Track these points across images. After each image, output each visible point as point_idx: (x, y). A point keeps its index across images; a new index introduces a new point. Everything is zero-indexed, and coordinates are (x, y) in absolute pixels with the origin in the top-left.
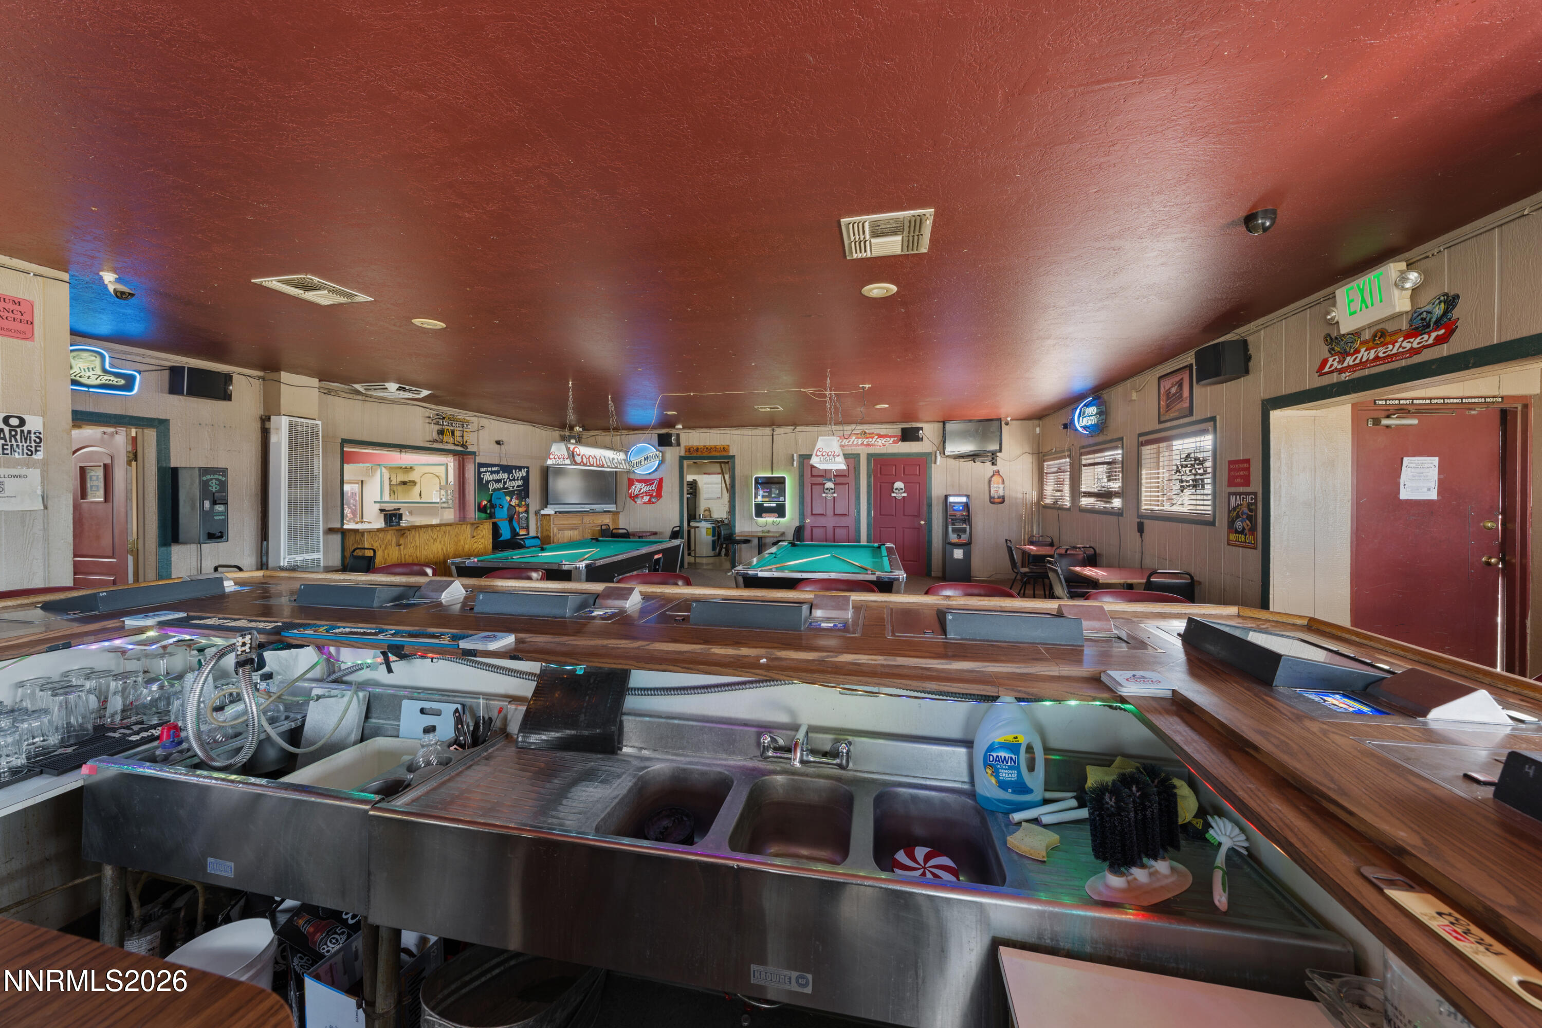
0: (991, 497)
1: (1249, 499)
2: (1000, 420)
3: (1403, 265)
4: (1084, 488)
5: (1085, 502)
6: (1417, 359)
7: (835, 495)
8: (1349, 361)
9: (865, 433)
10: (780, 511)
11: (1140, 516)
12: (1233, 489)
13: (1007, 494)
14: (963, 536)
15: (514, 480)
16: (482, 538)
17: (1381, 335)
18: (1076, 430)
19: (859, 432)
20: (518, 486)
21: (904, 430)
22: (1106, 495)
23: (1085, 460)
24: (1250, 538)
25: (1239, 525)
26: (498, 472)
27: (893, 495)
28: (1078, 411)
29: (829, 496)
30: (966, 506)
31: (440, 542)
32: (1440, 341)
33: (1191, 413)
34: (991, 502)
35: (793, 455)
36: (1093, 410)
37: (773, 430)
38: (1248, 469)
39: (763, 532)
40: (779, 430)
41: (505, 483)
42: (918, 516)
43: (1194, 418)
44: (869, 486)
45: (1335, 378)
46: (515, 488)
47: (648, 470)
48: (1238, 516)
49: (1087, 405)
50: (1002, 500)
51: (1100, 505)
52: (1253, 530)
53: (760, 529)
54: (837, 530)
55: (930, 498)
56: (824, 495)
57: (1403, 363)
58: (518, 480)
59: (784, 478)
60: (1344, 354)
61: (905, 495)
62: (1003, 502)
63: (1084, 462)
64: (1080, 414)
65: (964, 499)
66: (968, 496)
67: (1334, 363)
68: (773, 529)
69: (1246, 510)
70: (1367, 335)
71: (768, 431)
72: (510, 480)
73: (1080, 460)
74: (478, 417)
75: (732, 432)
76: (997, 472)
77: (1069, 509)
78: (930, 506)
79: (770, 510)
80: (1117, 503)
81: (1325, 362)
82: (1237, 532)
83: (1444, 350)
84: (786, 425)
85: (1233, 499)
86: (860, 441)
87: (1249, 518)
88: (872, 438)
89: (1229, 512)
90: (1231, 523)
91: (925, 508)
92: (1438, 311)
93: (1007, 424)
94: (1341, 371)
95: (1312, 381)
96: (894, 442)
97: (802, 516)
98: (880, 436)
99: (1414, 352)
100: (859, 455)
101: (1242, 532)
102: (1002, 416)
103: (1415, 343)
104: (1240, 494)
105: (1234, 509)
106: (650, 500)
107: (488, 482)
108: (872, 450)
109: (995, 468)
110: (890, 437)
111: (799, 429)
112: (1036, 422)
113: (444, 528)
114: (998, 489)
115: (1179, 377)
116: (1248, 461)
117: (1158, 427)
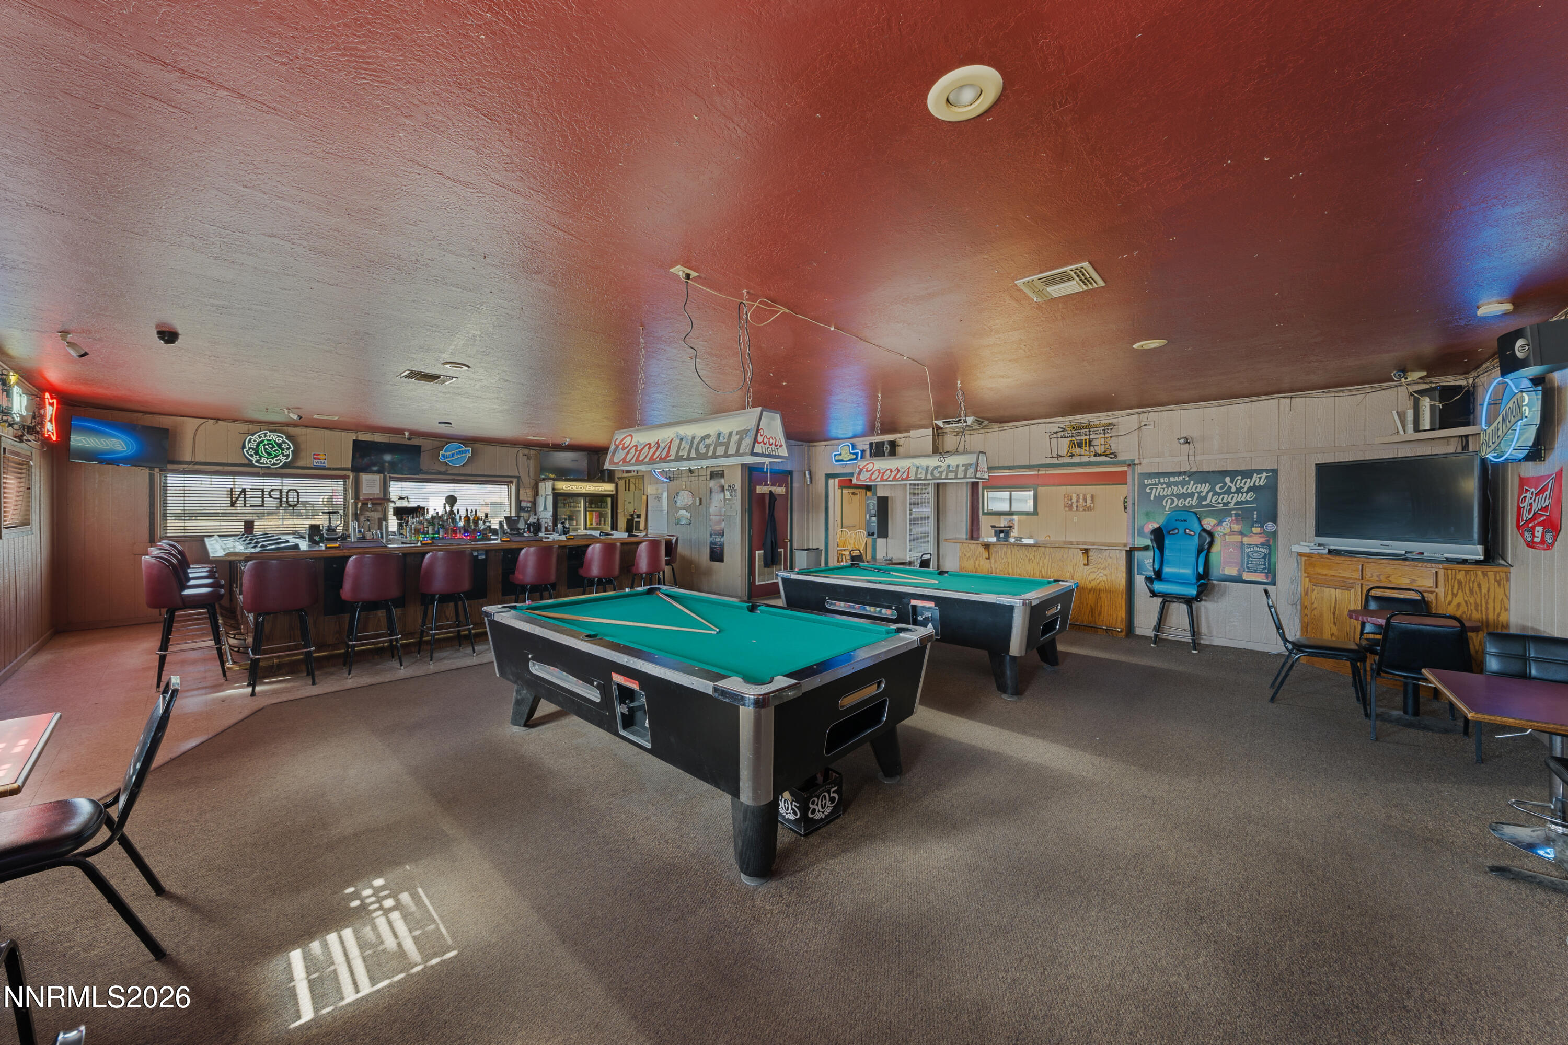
15: (1228, 492)
16: (1105, 569)
20: (1237, 503)
26: (1184, 484)
31: (1038, 563)
41: (1202, 498)
46: (1231, 506)
58: (1239, 491)
72: (1216, 493)
74: (1137, 413)
106: (1543, 537)
107: (1160, 498)
113: (1043, 549)
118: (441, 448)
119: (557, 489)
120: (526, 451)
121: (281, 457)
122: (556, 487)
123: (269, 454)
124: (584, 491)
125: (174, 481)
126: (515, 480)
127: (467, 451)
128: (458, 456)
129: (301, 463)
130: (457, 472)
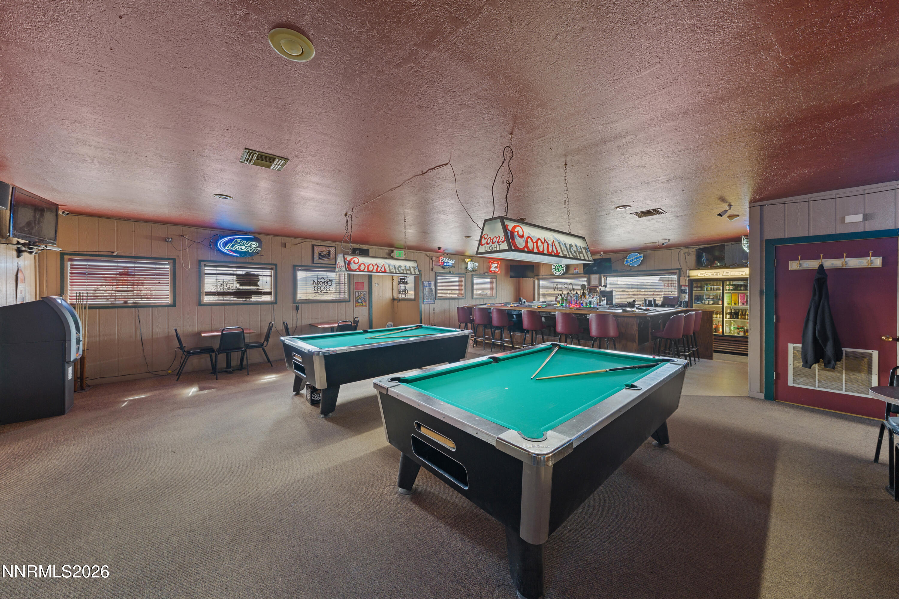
1: (363, 293)
5: (207, 299)
11: (297, 303)
12: (357, 291)
24: (365, 304)
25: (360, 301)
28: (227, 239)
36: (254, 244)
38: (364, 285)
48: (360, 298)
49: (245, 239)
52: (365, 302)
64: (229, 242)
69: (363, 296)
82: (359, 303)
85: (357, 294)
87: (364, 299)
89: (356, 297)
90: (357, 301)
101: (362, 303)
104: (360, 292)
105: (358, 296)
115: (328, 249)
116: (363, 283)
117: (310, 264)
118: (626, 258)
119: (692, 276)
120: (686, 250)
121: (562, 271)
122: (690, 275)
123: (558, 270)
124: (720, 276)
125: (541, 281)
126: (678, 271)
127: (641, 257)
128: (634, 261)
129: (570, 272)
130: (637, 270)
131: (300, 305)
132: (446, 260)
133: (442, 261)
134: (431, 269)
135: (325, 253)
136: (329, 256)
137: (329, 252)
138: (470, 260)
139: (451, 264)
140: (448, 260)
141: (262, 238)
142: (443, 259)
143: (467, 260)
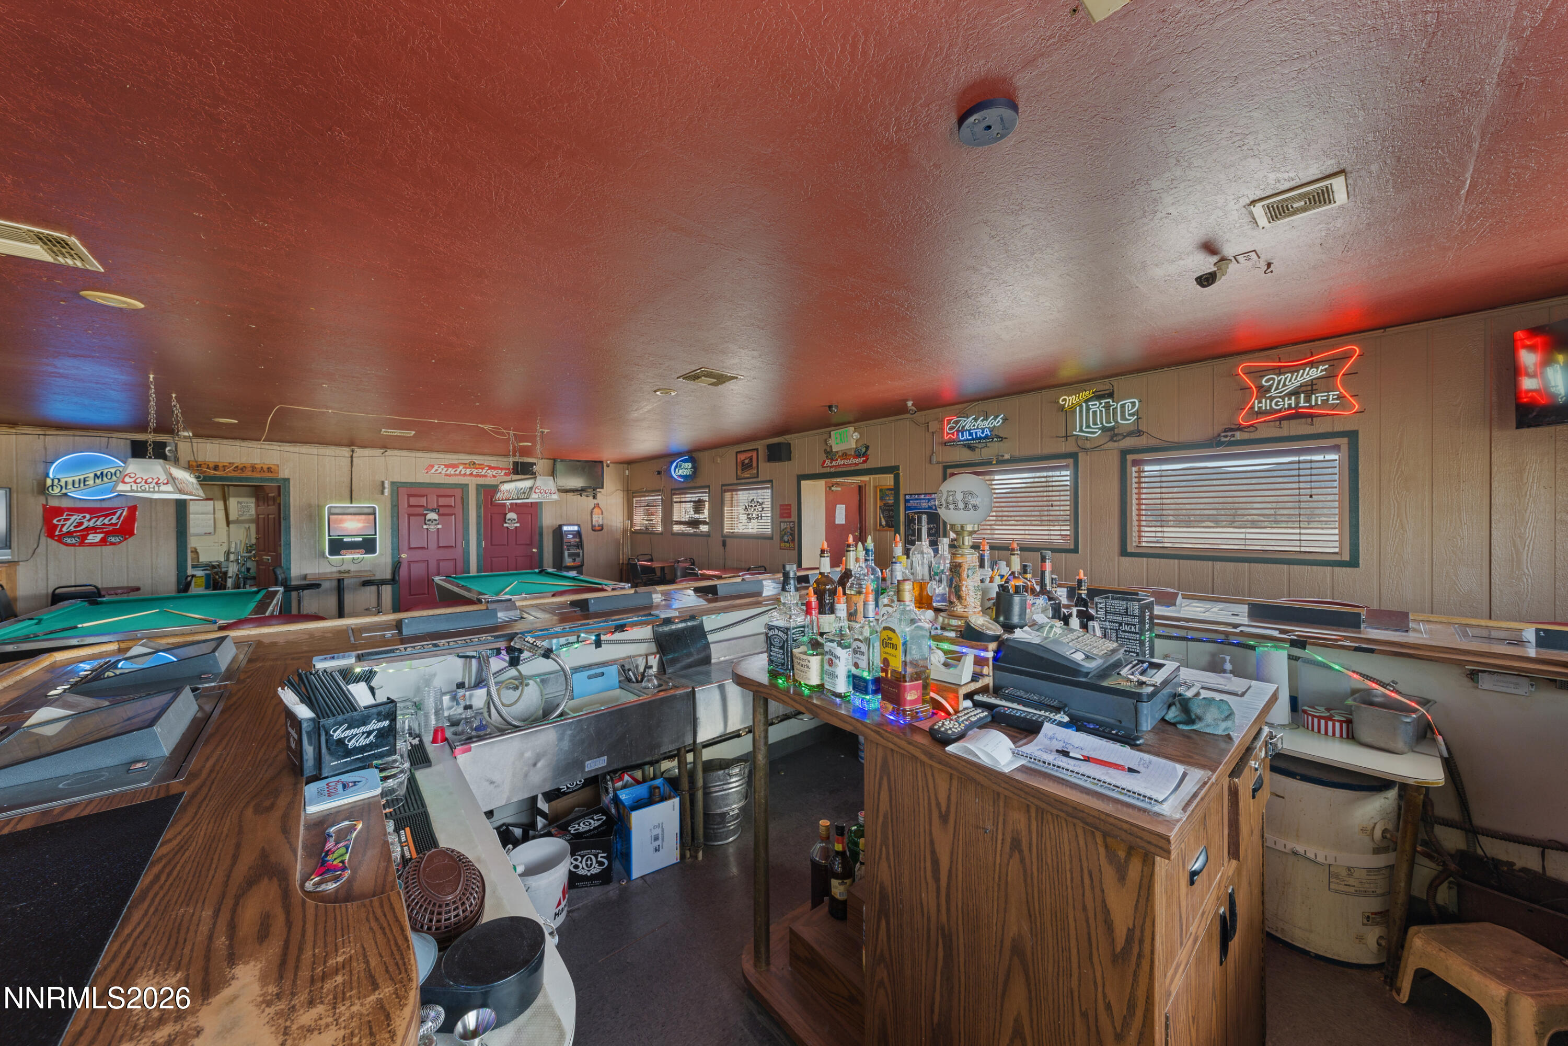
0: (592, 526)
1: (791, 525)
2: (602, 462)
3: (853, 429)
4: (676, 518)
5: (676, 528)
6: (857, 468)
7: (440, 526)
8: (834, 463)
9: (474, 463)
10: (368, 545)
11: (723, 536)
12: (782, 520)
13: (605, 522)
14: (577, 559)
17: (845, 455)
18: (672, 477)
19: (467, 462)
21: (516, 464)
22: (694, 523)
23: (676, 498)
24: (791, 545)
25: (786, 538)
27: (505, 525)
28: (675, 464)
29: (432, 528)
30: (578, 534)
32: (864, 462)
33: (758, 477)
34: (594, 530)
35: (383, 483)
36: (689, 465)
37: (353, 451)
38: (790, 509)
39: (340, 572)
40: (359, 452)
42: (531, 545)
43: (759, 479)
44: (478, 516)
45: (828, 470)
47: (102, 494)
48: (785, 534)
49: (684, 461)
50: (601, 528)
51: (691, 530)
52: (793, 540)
53: (335, 569)
54: (441, 564)
55: (541, 528)
56: (425, 527)
57: (853, 468)
59: (374, 508)
60: (832, 460)
61: (518, 525)
62: (602, 530)
63: (675, 500)
64: (676, 467)
65: (576, 528)
66: (579, 526)
67: (828, 463)
68: (353, 568)
69: (789, 531)
70: (840, 454)
71: (346, 452)
73: (672, 499)
75: (282, 448)
76: (597, 505)
77: (661, 534)
78: (541, 534)
79: (353, 546)
80: (704, 528)
81: (824, 462)
82: (784, 541)
83: (865, 466)
84: (373, 447)
85: (782, 525)
86: (468, 472)
87: (791, 534)
88: (483, 469)
89: (780, 532)
90: (782, 538)
91: (537, 537)
92: (864, 450)
93: (608, 466)
94: (831, 467)
95: (818, 470)
96: (506, 474)
97: (396, 549)
98: (490, 468)
99: (856, 464)
100: (467, 485)
101: (787, 542)
102: (604, 459)
103: (856, 461)
104: (786, 522)
105: (783, 530)
106: (103, 542)
108: (481, 481)
109: (596, 501)
110: (502, 469)
111: (389, 452)
112: (626, 466)
114: (597, 519)
115: (749, 454)
116: (790, 505)
117: (736, 482)
131: (728, 540)
132: (968, 423)
133: (951, 428)
134: (928, 460)
135: (747, 461)
136: (751, 465)
137: (751, 459)
138: (1087, 394)
139: (987, 432)
140: (976, 420)
141: (694, 455)
142: (957, 422)
143: (1069, 400)
